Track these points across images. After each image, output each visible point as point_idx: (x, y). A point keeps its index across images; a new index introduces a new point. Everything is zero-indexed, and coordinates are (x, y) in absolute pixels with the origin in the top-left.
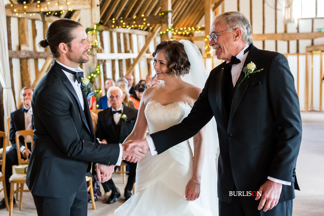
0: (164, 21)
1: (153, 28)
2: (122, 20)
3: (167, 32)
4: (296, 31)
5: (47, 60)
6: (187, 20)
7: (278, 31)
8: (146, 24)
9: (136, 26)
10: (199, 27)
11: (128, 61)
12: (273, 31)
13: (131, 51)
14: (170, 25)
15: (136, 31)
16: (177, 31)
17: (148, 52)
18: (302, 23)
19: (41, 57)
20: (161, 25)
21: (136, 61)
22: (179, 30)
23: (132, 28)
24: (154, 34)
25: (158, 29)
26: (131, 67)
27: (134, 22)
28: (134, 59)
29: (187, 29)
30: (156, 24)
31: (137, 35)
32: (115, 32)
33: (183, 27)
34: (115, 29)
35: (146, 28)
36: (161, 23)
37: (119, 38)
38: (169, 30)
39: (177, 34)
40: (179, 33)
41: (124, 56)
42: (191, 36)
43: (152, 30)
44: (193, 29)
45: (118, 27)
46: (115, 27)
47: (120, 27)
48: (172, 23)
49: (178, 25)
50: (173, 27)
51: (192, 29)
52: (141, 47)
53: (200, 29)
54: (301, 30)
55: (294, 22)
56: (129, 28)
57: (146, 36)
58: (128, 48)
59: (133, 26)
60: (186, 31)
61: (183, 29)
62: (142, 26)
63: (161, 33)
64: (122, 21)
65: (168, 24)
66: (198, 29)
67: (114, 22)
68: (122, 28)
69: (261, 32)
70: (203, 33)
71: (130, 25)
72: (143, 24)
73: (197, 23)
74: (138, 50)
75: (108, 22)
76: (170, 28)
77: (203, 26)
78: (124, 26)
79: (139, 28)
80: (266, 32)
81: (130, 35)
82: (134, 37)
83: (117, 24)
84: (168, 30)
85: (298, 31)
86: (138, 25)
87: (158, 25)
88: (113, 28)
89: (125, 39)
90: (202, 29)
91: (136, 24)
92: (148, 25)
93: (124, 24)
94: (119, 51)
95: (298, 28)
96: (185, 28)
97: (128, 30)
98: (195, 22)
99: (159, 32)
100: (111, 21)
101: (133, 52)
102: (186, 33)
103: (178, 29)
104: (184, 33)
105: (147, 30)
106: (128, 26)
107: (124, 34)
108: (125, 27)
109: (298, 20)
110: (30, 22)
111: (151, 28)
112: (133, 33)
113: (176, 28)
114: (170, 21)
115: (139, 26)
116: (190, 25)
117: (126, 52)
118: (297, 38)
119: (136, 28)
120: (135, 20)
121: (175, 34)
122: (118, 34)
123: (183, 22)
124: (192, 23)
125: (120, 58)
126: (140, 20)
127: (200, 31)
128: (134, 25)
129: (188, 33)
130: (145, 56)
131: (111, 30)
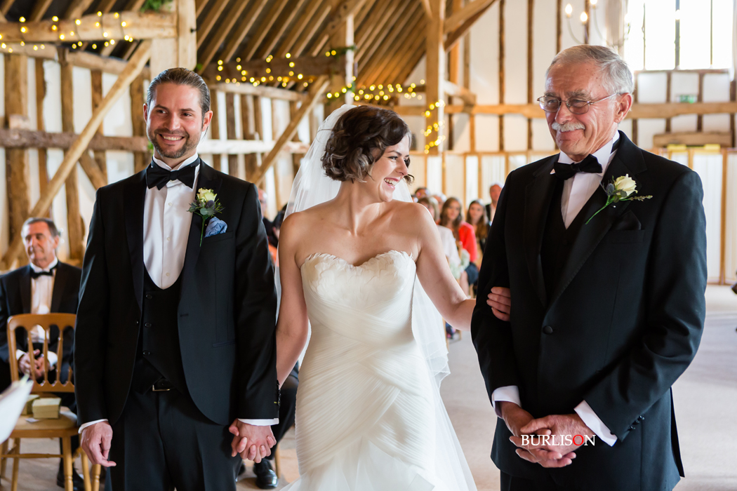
0: (337, 68)
1: (310, 85)
2: (239, 64)
3: (342, 95)
5: (69, 153)
6: (385, 68)
8: (296, 75)
9: (271, 78)
10: (413, 86)
11: (250, 158)
13: (257, 136)
14: (350, 79)
15: (269, 89)
16: (361, 92)
17: (296, 139)
19: (54, 146)
20: (330, 78)
21: (269, 158)
22: (367, 91)
23: (261, 84)
24: (311, 97)
25: (322, 88)
26: (258, 173)
27: (268, 71)
28: (263, 154)
29: (385, 89)
30: (317, 76)
31: (272, 99)
32: (221, 90)
33: (375, 83)
34: (222, 86)
35: (292, 84)
36: (329, 73)
37: (230, 104)
38: (348, 89)
39: (362, 99)
40: (368, 97)
41: (241, 147)
42: (392, 104)
43: (307, 89)
44: (400, 89)
45: (231, 81)
46: (223, 81)
47: (235, 80)
48: (354, 74)
49: (363, 79)
50: (356, 82)
51: (395, 89)
52: (281, 129)
53: (415, 90)
54: (642, 98)
56: (256, 84)
57: (292, 103)
58: (252, 129)
59: (264, 79)
60: (382, 93)
61: (377, 88)
62: (286, 80)
63: (329, 96)
64: (239, 67)
65: (344, 76)
66: (410, 90)
67: (220, 69)
68: (239, 83)
70: (421, 98)
71: (257, 76)
72: (287, 75)
73: (408, 76)
74: (274, 134)
75: (208, 68)
76: (349, 85)
77: (423, 82)
78: (244, 79)
79: (277, 84)
81: (256, 98)
82: (265, 104)
83: (229, 73)
84: (344, 90)
86: (276, 77)
87: (322, 78)
88: (217, 82)
89: (244, 108)
90: (419, 89)
91: (271, 74)
92: (300, 77)
93: (244, 73)
94: (231, 135)
96: (381, 87)
97: (253, 87)
98: (402, 71)
99: (325, 94)
100: (214, 66)
101: (261, 138)
102: (382, 98)
103: (365, 87)
104: (377, 98)
105: (293, 89)
106: (252, 80)
107: (243, 97)
108: (248, 81)
109: (637, 74)
110: (31, 64)
111: (306, 84)
112: (263, 95)
113: (360, 85)
114: (349, 69)
115: (280, 79)
116: (392, 80)
117: (247, 137)
118: (634, 116)
119: (269, 84)
120: (269, 65)
121: (357, 98)
122: (230, 96)
123: (375, 72)
124: (395, 75)
125: (233, 152)
126: (280, 67)
127: (414, 94)
128: (267, 76)
129: (386, 98)
130: (289, 148)
131: (213, 86)
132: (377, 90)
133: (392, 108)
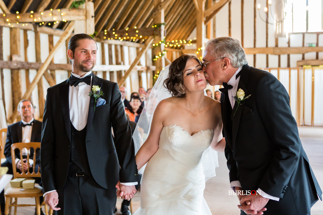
0: (157, 33)
1: (145, 40)
2: (114, 31)
3: (159, 45)
4: (287, 45)
5: (39, 71)
6: (179, 33)
7: (269, 45)
8: (139, 36)
9: (128, 38)
10: (191, 40)
11: (119, 73)
12: (265, 45)
13: (122, 63)
14: (163, 37)
15: (127, 42)
16: (168, 43)
17: (139, 64)
18: (292, 37)
19: (32, 68)
20: (154, 37)
21: (128, 73)
22: (171, 43)
23: (124, 40)
24: (146, 46)
25: (151, 42)
26: (123, 79)
27: (127, 34)
28: (125, 71)
29: (178, 42)
30: (148, 36)
31: (129, 47)
32: (106, 43)
33: (174, 39)
34: (106, 41)
35: (137, 40)
36: (154, 35)
37: (110, 49)
38: (162, 42)
39: (169, 47)
40: (171, 45)
41: (115, 68)
42: (182, 48)
43: (144, 42)
44: (185, 42)
45: (110, 39)
46: (107, 39)
47: (112, 38)
48: (164, 36)
49: (169, 38)
50: (166, 39)
51: (183, 42)
52: (133, 60)
53: (192, 42)
54: (292, 45)
55: (285, 36)
56: (121, 40)
57: (137, 48)
58: (120, 60)
59: (125, 38)
60: (177, 44)
62: (135, 38)
63: (154, 45)
64: (114, 33)
65: (160, 36)
66: (190, 42)
67: (106, 33)
68: (114, 40)
69: (252, 46)
70: (194, 46)
71: (122, 37)
72: (135, 36)
73: (189, 36)
74: (130, 62)
75: (100, 33)
76: (163, 40)
77: (195, 39)
78: (116, 38)
79: (131, 40)
80: (257, 46)
81: (121, 46)
82: (126, 49)
83: (109, 35)
84: (160, 43)
85: (289, 46)
86: (130, 37)
87: (150, 37)
88: (104, 40)
89: (116, 51)
90: (194, 42)
91: (128, 36)
92: (141, 37)
93: (116, 35)
94: (111, 63)
95: (289, 43)
96: (177, 41)
97: (120, 42)
98: (186, 34)
99: (152, 44)
100: (103, 32)
101: (124, 64)
102: (177, 46)
103: (169, 41)
104: (175, 46)
105: (138, 42)
106: (120, 38)
107: (116, 46)
108: (118, 39)
109: (289, 34)
110: (22, 32)
111: (143, 40)
112: (125, 45)
113: (168, 40)
114: (162, 33)
115: (132, 38)
116: (181, 38)
117: (118, 63)
118: (288, 53)
119: (127, 40)
120: (127, 32)
121: (166, 46)
122: (110, 46)
123: (174, 35)
124: (183, 36)
125: (112, 70)
126: (132, 32)
127: (191, 44)
128: (126, 36)
129: (179, 46)
130: (136, 68)
131: (103, 41)
132: (175, 42)
133: (182, 50)
